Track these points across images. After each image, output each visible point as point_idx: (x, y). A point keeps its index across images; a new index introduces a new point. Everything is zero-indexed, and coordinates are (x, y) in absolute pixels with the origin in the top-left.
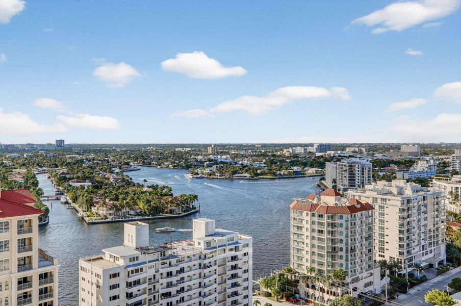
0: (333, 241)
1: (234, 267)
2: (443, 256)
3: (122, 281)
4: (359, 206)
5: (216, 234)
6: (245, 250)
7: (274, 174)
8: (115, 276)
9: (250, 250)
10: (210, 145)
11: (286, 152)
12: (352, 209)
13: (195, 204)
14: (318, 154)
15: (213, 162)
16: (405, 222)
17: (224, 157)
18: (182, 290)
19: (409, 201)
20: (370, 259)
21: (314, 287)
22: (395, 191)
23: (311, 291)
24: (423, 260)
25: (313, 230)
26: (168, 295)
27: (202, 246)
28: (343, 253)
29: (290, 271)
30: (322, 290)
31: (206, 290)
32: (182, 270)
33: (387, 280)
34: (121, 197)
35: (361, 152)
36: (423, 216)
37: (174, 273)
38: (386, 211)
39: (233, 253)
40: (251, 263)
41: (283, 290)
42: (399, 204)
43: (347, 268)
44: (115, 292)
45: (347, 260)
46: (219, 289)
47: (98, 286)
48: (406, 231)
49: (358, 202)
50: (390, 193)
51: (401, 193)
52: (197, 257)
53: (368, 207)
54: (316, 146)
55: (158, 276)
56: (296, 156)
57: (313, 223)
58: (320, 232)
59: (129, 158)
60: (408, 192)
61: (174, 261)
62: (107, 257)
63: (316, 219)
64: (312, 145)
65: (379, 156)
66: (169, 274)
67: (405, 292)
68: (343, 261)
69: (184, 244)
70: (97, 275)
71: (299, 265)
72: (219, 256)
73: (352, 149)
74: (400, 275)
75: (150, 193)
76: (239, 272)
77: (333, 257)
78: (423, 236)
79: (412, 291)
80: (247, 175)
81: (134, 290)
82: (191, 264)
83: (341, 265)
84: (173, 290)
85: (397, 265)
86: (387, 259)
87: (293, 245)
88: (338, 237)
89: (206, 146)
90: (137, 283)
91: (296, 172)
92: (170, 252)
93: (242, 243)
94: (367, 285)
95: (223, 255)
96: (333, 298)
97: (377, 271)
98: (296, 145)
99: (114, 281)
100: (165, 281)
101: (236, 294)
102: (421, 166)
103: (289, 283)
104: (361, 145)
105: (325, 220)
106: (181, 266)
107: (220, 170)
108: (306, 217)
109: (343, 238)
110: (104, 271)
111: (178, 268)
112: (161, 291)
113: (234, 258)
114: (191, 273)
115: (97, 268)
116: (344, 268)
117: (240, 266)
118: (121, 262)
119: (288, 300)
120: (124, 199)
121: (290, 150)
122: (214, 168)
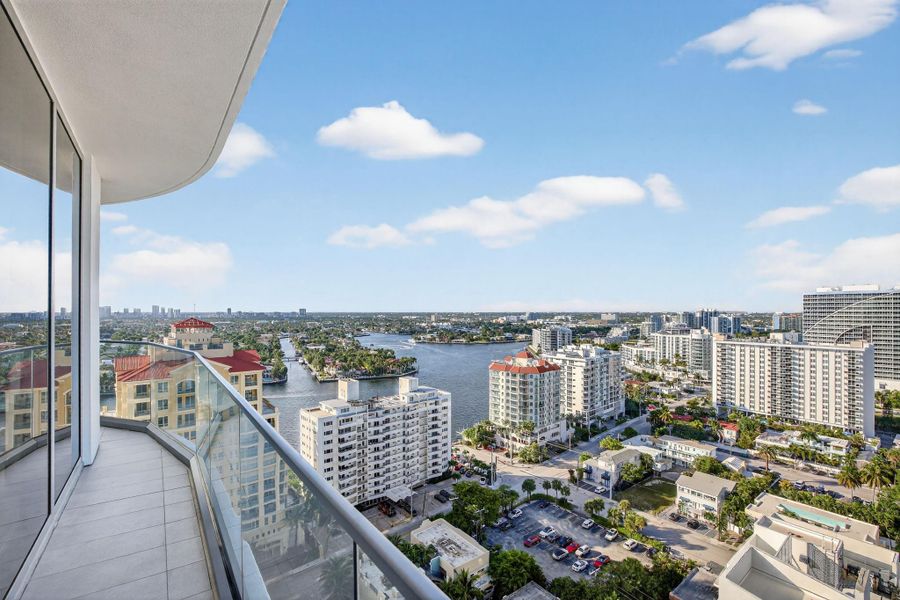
0: (525, 397)
1: (435, 419)
2: (623, 409)
3: (335, 428)
4: (547, 367)
5: (418, 391)
6: (444, 404)
7: (488, 339)
8: (328, 424)
9: (448, 404)
10: (433, 314)
11: (501, 320)
12: (541, 370)
13: (414, 365)
14: (529, 322)
15: (434, 329)
16: (589, 381)
17: (445, 324)
18: (388, 437)
19: (593, 362)
20: (558, 412)
21: (508, 437)
22: (581, 353)
23: (505, 440)
24: (605, 413)
25: (508, 388)
26: (376, 441)
27: (406, 400)
28: (533, 408)
29: (488, 423)
30: (514, 439)
31: (410, 438)
32: (387, 421)
33: (572, 430)
34: (349, 358)
35: (567, 320)
36: (605, 375)
37: (381, 423)
38: (574, 371)
39: (434, 407)
40: (450, 415)
41: (481, 440)
42: (584, 364)
43: (536, 420)
44: (329, 438)
45: (536, 414)
46: (421, 437)
47: (315, 432)
48: (590, 388)
49: (547, 363)
50: (577, 356)
51: (586, 355)
52: (401, 409)
53: (555, 368)
54: (527, 315)
55: (366, 425)
56: (509, 324)
57: (508, 381)
58: (514, 389)
59: (361, 325)
60: (593, 355)
61: (380, 412)
62: (323, 408)
63: (510, 378)
64: (524, 314)
65: (582, 324)
66: (376, 424)
67: (586, 440)
68: (533, 415)
69: (391, 399)
70: (314, 423)
71: (496, 418)
72: (421, 409)
73: (559, 317)
74: (584, 426)
75: (375, 356)
76: (439, 423)
77: (525, 411)
78: (605, 392)
79: (593, 440)
80: (464, 340)
81: (345, 436)
82: (396, 415)
83: (531, 418)
84: (380, 437)
85: (582, 417)
86: (574, 413)
87: (491, 401)
88: (529, 394)
89: (429, 315)
90: (348, 430)
91: (507, 338)
92: (377, 405)
93: (442, 398)
94: (554, 435)
95: (425, 409)
96: (523, 446)
97: (563, 423)
98: (510, 314)
99: (328, 428)
100: (372, 429)
101: (436, 441)
102: (616, 332)
103: (486, 433)
104: (568, 314)
105: (518, 379)
106: (388, 416)
107: (441, 336)
108: (502, 376)
109: (533, 394)
110: (319, 419)
111: (384, 419)
112: (369, 438)
113: (434, 411)
114: (396, 423)
115: (314, 417)
116: (533, 421)
117: (439, 418)
118: (334, 413)
119: (486, 448)
120: (351, 360)
121: (505, 318)
122: (435, 334)
